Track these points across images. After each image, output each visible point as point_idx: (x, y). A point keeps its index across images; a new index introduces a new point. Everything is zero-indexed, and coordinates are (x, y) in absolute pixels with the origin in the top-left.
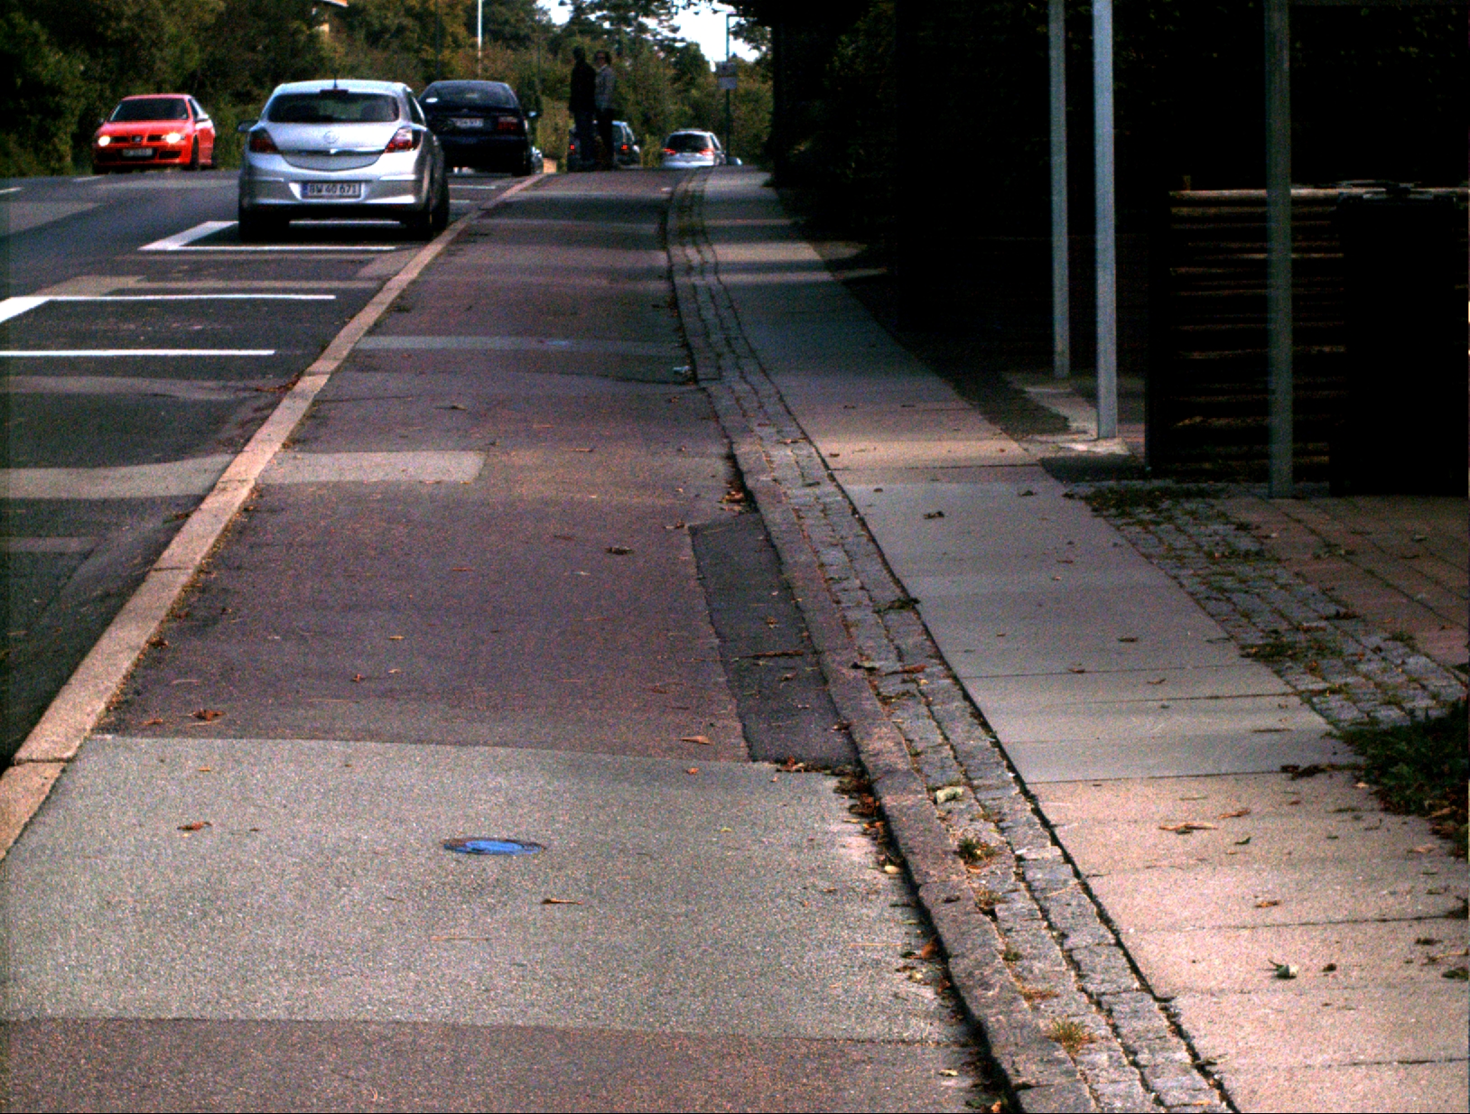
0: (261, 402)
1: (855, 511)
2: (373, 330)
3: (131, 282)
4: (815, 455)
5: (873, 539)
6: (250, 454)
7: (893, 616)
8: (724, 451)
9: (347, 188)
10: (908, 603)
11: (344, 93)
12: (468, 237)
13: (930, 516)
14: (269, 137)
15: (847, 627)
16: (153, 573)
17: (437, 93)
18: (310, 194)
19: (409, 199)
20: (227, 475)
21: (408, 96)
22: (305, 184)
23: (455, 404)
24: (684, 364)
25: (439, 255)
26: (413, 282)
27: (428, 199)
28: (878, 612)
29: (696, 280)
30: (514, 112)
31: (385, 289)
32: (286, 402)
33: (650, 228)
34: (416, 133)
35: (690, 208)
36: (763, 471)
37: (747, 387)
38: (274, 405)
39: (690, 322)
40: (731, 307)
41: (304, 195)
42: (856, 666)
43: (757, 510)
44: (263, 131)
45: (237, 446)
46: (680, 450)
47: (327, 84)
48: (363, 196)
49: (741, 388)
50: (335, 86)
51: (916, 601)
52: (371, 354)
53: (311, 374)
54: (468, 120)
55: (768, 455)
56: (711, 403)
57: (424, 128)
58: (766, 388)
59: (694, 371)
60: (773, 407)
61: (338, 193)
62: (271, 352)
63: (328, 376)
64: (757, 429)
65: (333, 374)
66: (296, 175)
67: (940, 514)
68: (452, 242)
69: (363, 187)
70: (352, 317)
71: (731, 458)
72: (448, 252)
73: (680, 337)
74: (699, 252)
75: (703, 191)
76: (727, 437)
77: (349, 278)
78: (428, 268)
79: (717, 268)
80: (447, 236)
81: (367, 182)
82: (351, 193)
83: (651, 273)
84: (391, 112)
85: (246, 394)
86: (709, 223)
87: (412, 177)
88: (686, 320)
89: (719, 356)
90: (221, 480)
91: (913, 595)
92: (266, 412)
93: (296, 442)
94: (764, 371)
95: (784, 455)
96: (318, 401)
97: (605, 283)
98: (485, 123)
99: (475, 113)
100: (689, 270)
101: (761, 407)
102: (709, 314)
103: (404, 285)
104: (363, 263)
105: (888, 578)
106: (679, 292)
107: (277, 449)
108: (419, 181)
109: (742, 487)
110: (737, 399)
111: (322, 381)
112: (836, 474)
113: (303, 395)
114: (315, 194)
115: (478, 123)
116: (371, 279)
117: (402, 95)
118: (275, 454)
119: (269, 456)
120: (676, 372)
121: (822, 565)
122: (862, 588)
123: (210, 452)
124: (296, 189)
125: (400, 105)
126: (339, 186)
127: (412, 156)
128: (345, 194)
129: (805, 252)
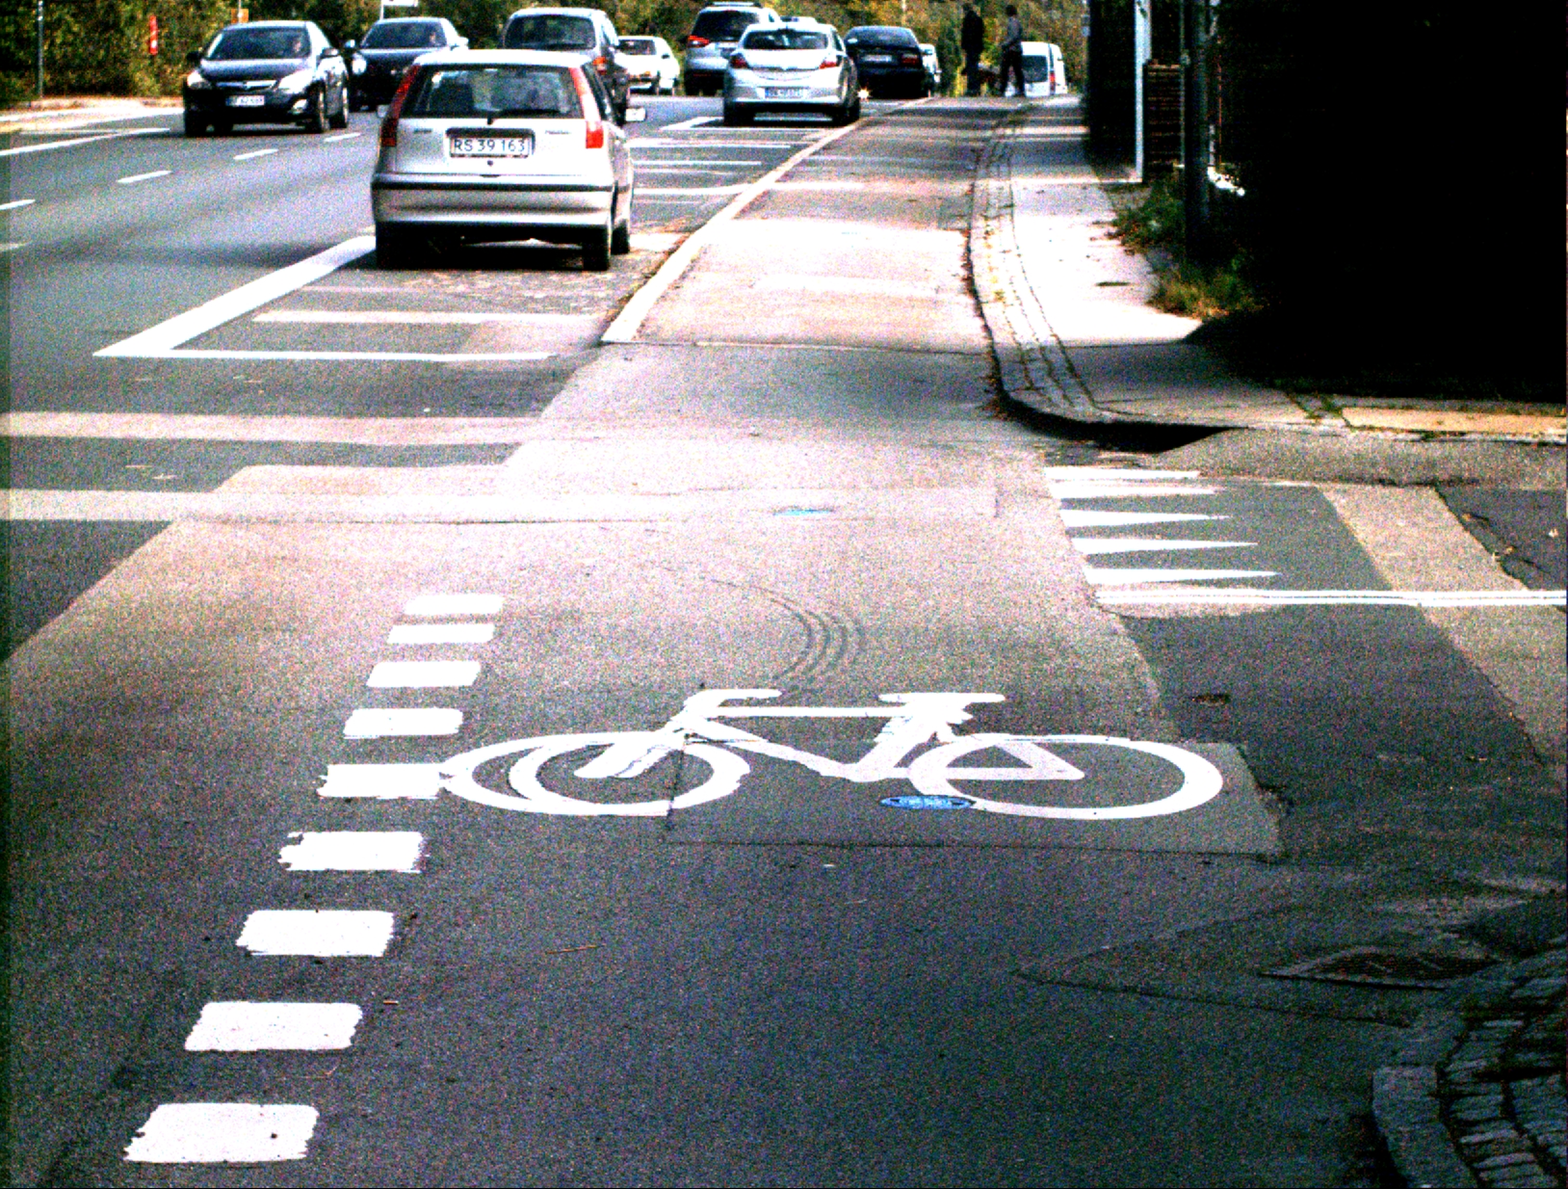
4: (1008, 183)
6: (758, 184)
8: (971, 183)
9: (793, 92)
11: (793, 30)
12: (873, 124)
14: (744, 58)
17: (856, 35)
18: (770, 96)
19: (834, 100)
21: (834, 33)
26: (836, 139)
27: (847, 100)
30: (915, 50)
31: (817, 143)
34: (839, 57)
36: (983, 187)
37: (996, 170)
39: (987, 153)
40: (1013, 149)
41: (766, 97)
44: (740, 55)
45: (751, 183)
48: (805, 97)
50: (787, 26)
52: (812, 161)
53: (781, 167)
54: (879, 56)
57: (845, 55)
58: (1005, 170)
60: (1004, 173)
61: (788, 95)
62: (757, 163)
65: (795, 166)
66: (762, 83)
68: (861, 126)
69: (804, 92)
70: (799, 152)
74: (1013, 130)
76: (976, 180)
77: (793, 140)
79: (1018, 136)
80: (857, 124)
81: (807, 88)
82: (796, 95)
83: (978, 139)
84: (822, 43)
85: (751, 172)
87: (836, 85)
90: (748, 189)
92: (763, 175)
93: (780, 181)
98: (892, 58)
99: (885, 51)
102: (999, 150)
103: (829, 141)
108: (840, 90)
110: (989, 173)
111: (788, 167)
114: (773, 96)
115: (888, 59)
116: (811, 138)
117: (830, 33)
118: (773, 182)
119: (769, 183)
123: (741, 184)
124: (760, 92)
125: (828, 39)
126: (788, 90)
127: (837, 71)
128: (793, 95)
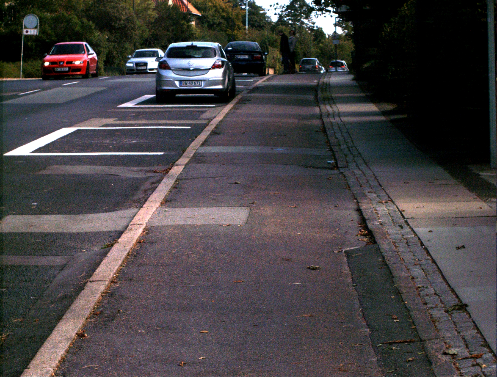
0: (155, 180)
1: (422, 244)
2: (204, 144)
3: (111, 121)
4: (397, 210)
5: (434, 262)
6: (146, 208)
7: (456, 314)
8: (355, 207)
9: (196, 83)
10: (462, 307)
11: (196, 46)
12: (243, 101)
13: (458, 248)
14: (167, 63)
15: (434, 322)
16: (89, 284)
17: (231, 46)
18: (183, 85)
19: (220, 87)
20: (134, 221)
21: (220, 47)
22: (181, 81)
23: (237, 182)
24: (332, 160)
25: (232, 109)
26: (221, 121)
27: (228, 87)
28: (447, 311)
29: (332, 120)
30: (259, 53)
31: (209, 125)
32: (164, 180)
33: (311, 97)
34: (223, 62)
35: (326, 88)
36: (375, 219)
37: (360, 172)
38: (159, 182)
39: (333, 140)
40: (348, 132)
41: (180, 86)
42: (445, 354)
43: (375, 242)
44: (165, 61)
45: (140, 203)
46: (336, 206)
47: (189, 43)
48: (203, 86)
49: (358, 172)
50: (192, 44)
51: (466, 305)
52: (202, 155)
53: (177, 165)
54: (243, 56)
55: (376, 210)
56: (346, 180)
57: (226, 60)
58: (368, 173)
59: (336, 163)
60: (373, 183)
61: (193, 85)
62: (162, 153)
63: (184, 166)
64: (368, 194)
65: (187, 165)
66: (178, 78)
67: (463, 247)
68: (237, 103)
69: (203, 82)
70: (196, 137)
71: (359, 210)
72: (234, 108)
73: (328, 146)
74: (331, 107)
75: (329, 82)
76: (356, 199)
77: (197, 119)
78: (227, 115)
79: (339, 115)
80: (235, 101)
81: (204, 80)
82: (198, 85)
83: (313, 117)
84: (213, 54)
85: (149, 174)
86: (334, 95)
87: (222, 79)
88: (330, 138)
89: (346, 156)
90: (131, 223)
91: (464, 302)
92: (156, 185)
93: (167, 202)
94: (366, 163)
95: (382, 209)
96: (178, 179)
97: (296, 121)
98: (249, 56)
99: (245, 53)
100: (328, 115)
101: (368, 182)
102: (339, 135)
103: (217, 123)
104: (202, 112)
105: (448, 289)
106: (326, 126)
107: (158, 206)
108: (224, 80)
109: (366, 227)
110: (357, 178)
111: (181, 168)
112: (409, 221)
113: (172, 176)
114: (185, 85)
115: (246, 57)
116: (205, 119)
117: (218, 48)
118: (157, 208)
119: (154, 209)
120: (329, 163)
121: (413, 278)
122: (435, 294)
123: (129, 207)
124: (177, 83)
125: (216, 51)
126: (194, 82)
127: (222, 70)
128: (196, 85)
129: (372, 107)
